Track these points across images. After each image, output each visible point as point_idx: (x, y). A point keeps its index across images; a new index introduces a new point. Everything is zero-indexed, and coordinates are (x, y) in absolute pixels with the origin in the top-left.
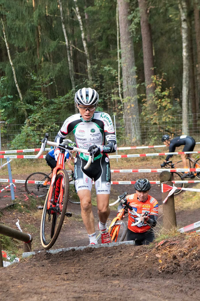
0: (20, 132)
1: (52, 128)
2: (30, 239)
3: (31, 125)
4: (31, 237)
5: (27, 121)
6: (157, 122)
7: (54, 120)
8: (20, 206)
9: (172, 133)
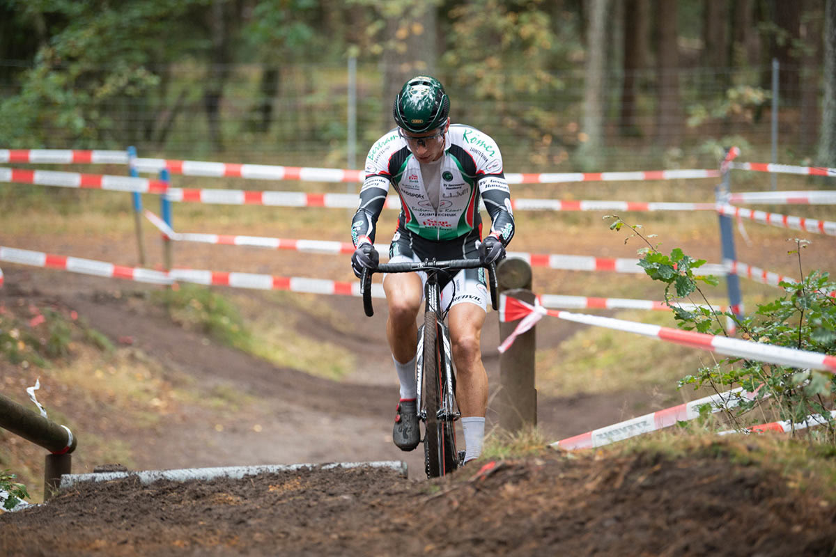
0: (18, 91)
1: (132, 83)
2: (70, 444)
3: (58, 69)
4: (71, 438)
5: (43, 53)
6: (498, 92)
7: (140, 57)
8: (14, 341)
9: (543, 134)
